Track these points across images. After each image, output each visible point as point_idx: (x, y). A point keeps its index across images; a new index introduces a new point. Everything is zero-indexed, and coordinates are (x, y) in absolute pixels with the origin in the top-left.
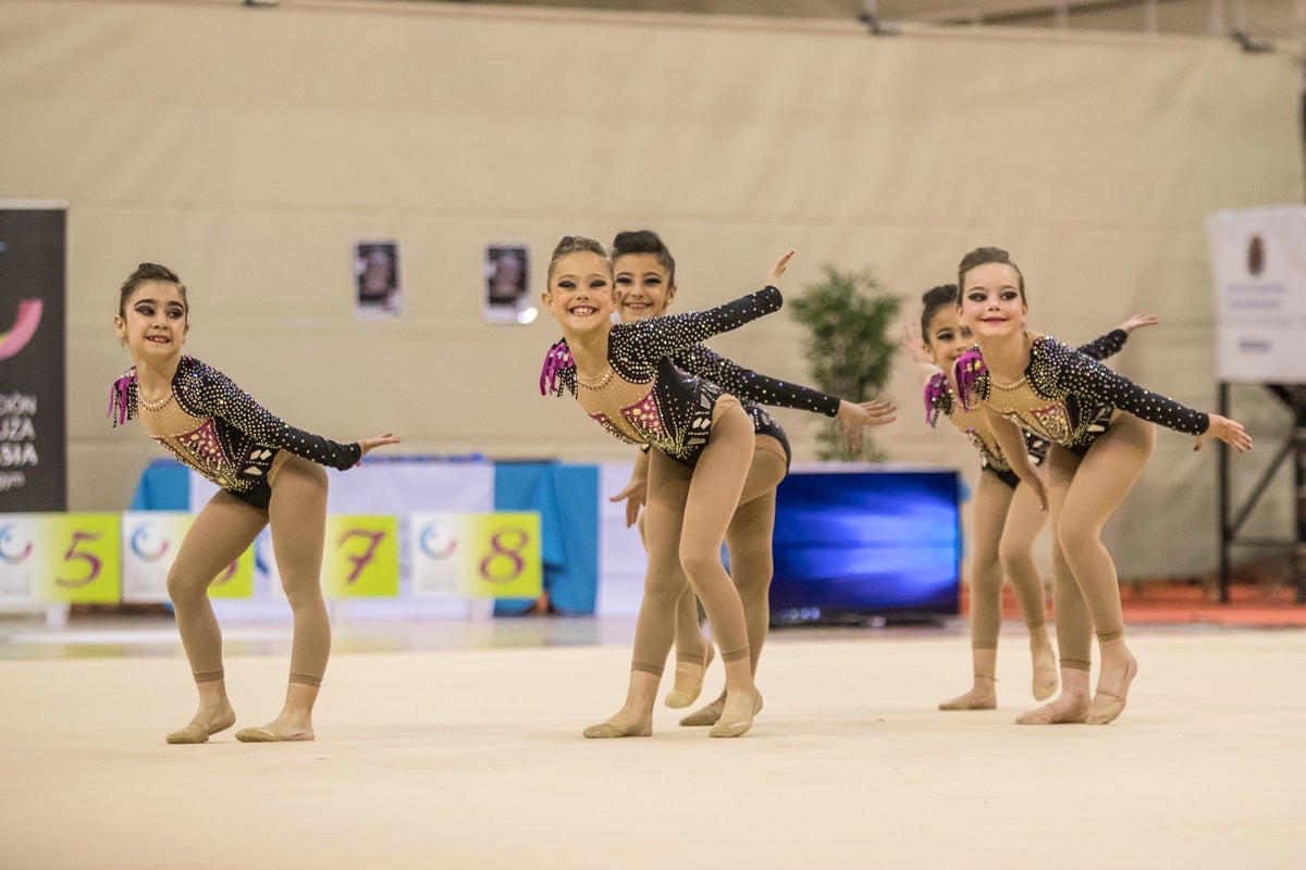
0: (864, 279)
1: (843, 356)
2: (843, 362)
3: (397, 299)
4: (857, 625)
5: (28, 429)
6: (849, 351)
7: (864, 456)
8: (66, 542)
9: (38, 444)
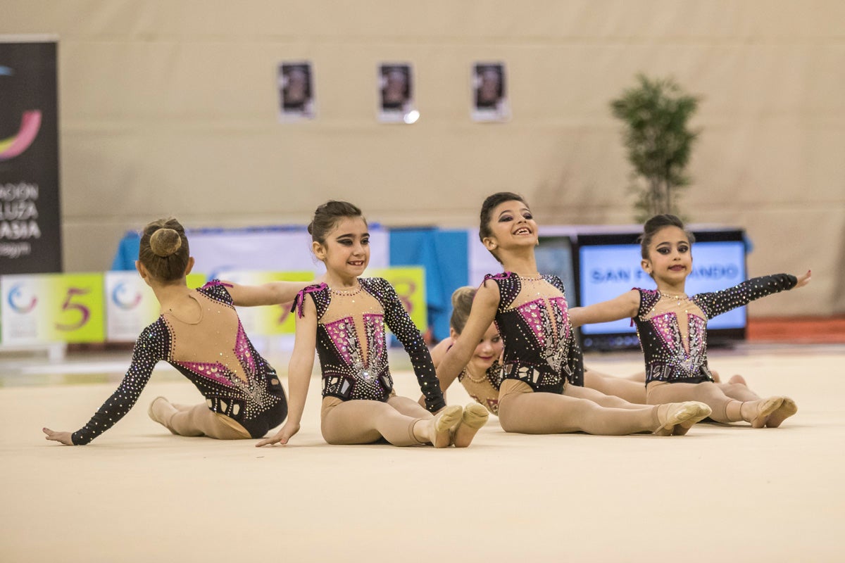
0: (668, 85)
1: (653, 144)
2: (654, 149)
3: (312, 106)
5: (32, 210)
6: (658, 139)
8: (62, 296)
9: (40, 221)
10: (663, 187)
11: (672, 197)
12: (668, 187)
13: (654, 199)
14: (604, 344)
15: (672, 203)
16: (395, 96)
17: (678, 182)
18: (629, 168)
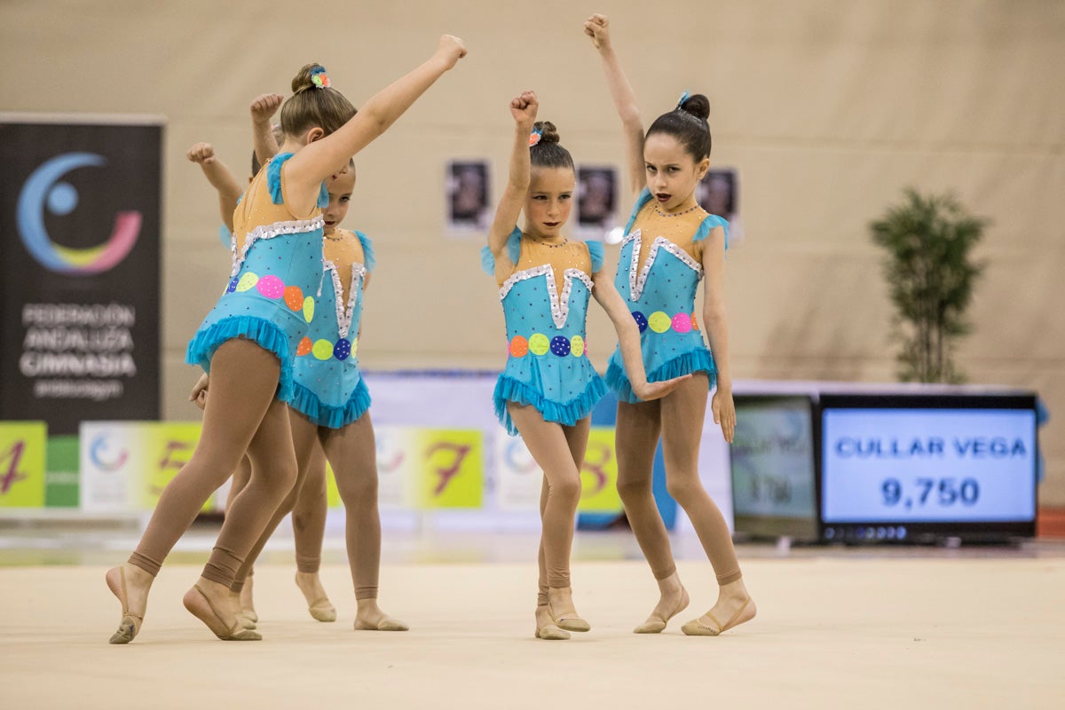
0: (946, 204)
1: (923, 280)
2: (924, 286)
3: (487, 217)
4: (932, 544)
5: (125, 340)
6: (929, 274)
7: (943, 378)
8: (158, 451)
9: (135, 354)
10: (934, 336)
11: (945, 349)
12: (940, 337)
13: (921, 351)
14: (850, 536)
15: (945, 356)
16: (594, 208)
17: (956, 330)
18: (890, 309)
